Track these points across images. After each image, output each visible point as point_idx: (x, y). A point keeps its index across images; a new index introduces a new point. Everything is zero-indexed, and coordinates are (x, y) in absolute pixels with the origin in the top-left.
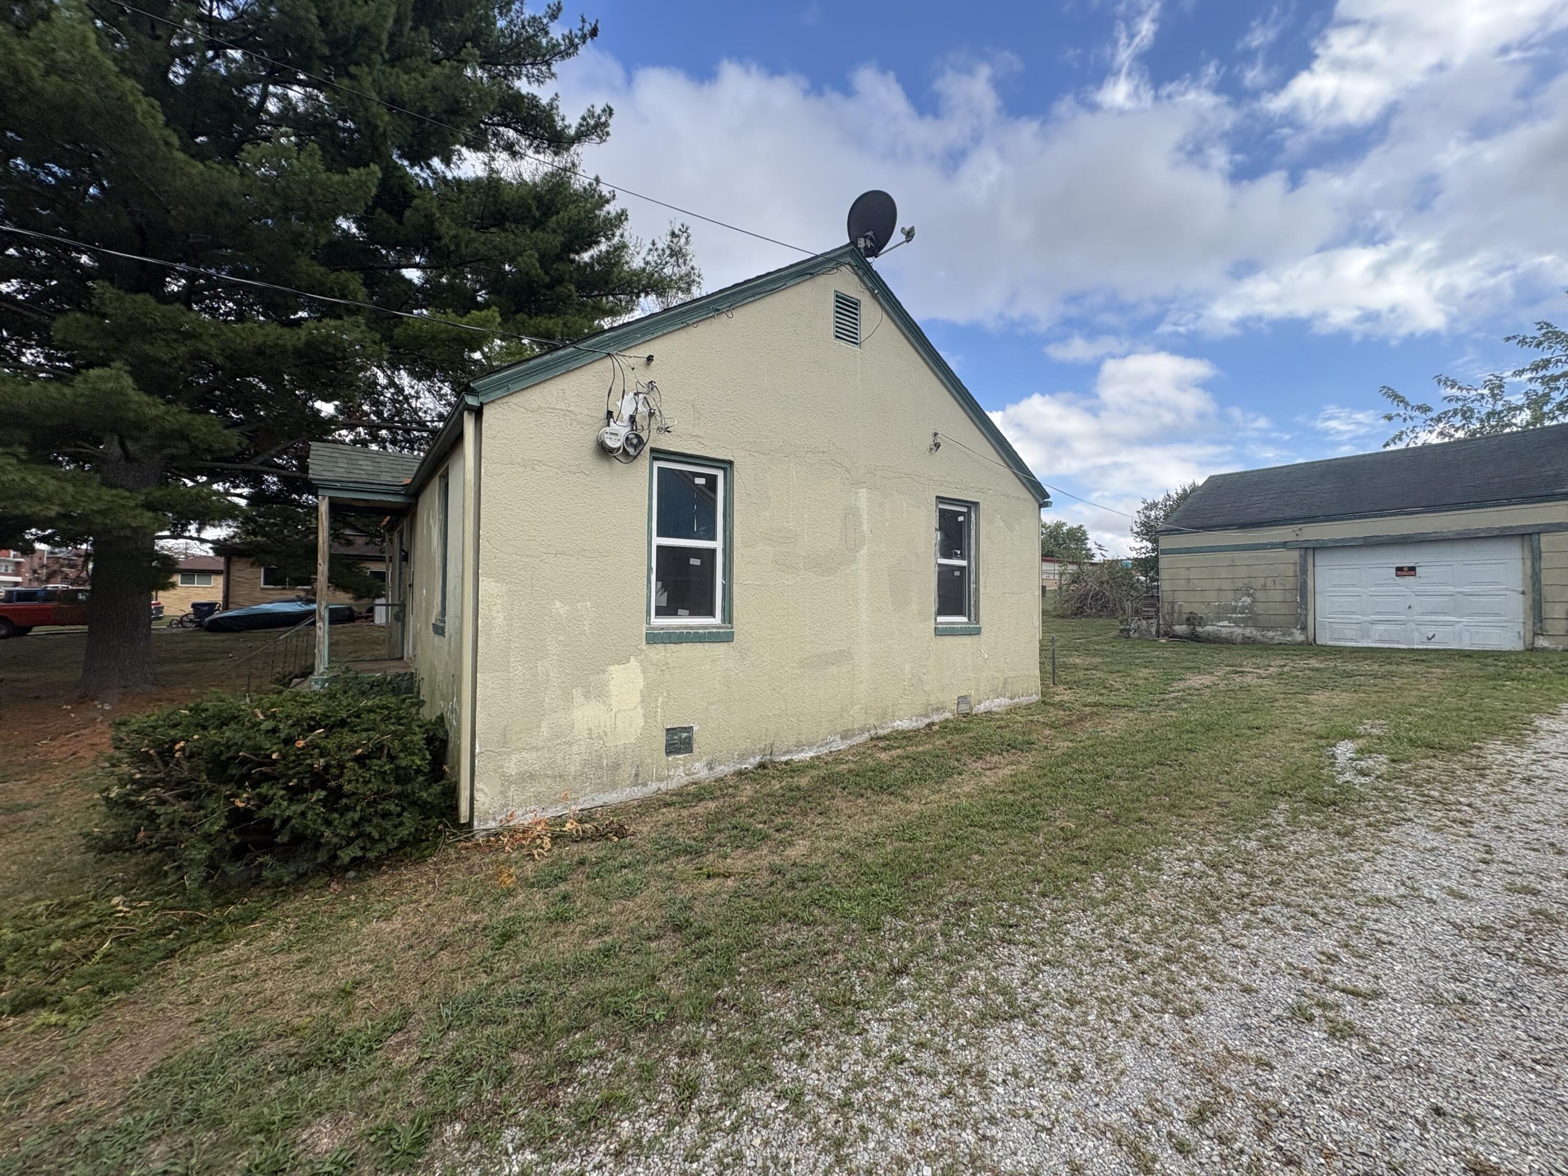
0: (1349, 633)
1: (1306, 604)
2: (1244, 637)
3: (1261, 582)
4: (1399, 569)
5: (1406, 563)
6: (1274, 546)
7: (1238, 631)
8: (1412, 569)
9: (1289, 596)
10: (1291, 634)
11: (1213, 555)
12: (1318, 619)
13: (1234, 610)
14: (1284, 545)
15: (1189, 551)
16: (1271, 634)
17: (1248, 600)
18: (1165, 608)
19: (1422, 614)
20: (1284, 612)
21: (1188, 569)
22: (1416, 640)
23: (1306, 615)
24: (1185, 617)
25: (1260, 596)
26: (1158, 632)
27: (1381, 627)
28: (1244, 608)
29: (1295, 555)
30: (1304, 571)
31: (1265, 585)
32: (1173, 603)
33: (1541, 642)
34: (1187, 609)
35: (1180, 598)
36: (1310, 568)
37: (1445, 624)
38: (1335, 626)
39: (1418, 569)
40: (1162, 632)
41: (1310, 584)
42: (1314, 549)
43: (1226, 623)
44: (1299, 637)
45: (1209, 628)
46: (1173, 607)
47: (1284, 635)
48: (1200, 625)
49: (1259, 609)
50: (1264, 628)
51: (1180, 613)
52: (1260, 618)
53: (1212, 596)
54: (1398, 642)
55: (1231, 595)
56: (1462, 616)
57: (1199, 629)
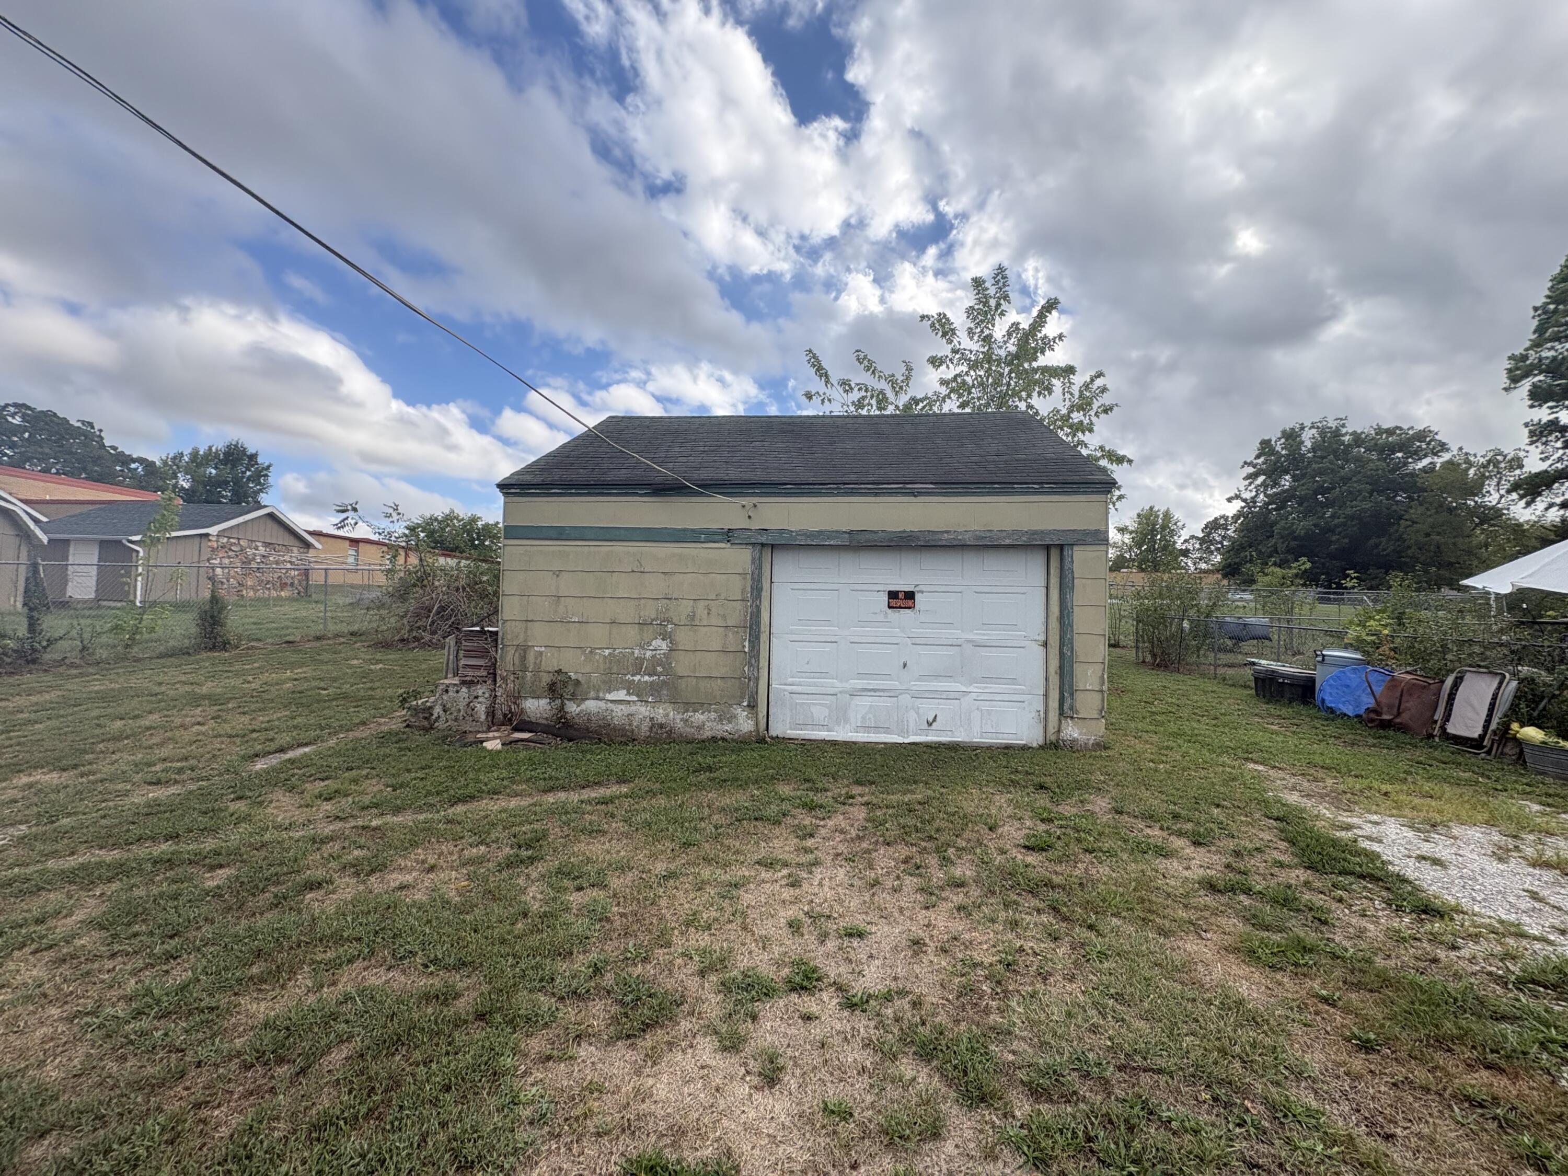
0: (819, 713)
1: (757, 657)
2: (656, 726)
3: (686, 607)
4: (893, 595)
5: (903, 586)
6: (711, 536)
7: (643, 711)
8: (910, 596)
9: (732, 641)
10: (732, 718)
11: (605, 548)
12: (774, 685)
13: (639, 662)
14: (728, 535)
15: (560, 534)
16: (699, 717)
17: (662, 645)
18: (508, 659)
19: (922, 678)
20: (722, 672)
21: (558, 573)
22: (912, 725)
23: (757, 679)
24: (546, 679)
25: (684, 638)
26: (491, 713)
27: (865, 701)
28: (655, 661)
29: (742, 557)
30: (757, 591)
31: (692, 617)
32: (524, 649)
33: (1072, 731)
34: (552, 661)
35: (539, 638)
36: (766, 585)
37: (946, 696)
38: (798, 699)
39: (918, 596)
40: (499, 715)
41: (765, 615)
42: (773, 546)
43: (621, 695)
44: (744, 724)
45: (591, 705)
46: (523, 658)
47: (720, 719)
48: (573, 697)
49: (682, 666)
50: (688, 706)
51: (537, 671)
52: (682, 684)
53: (598, 635)
54: (887, 730)
55: (632, 633)
56: (973, 681)
57: (572, 708)
